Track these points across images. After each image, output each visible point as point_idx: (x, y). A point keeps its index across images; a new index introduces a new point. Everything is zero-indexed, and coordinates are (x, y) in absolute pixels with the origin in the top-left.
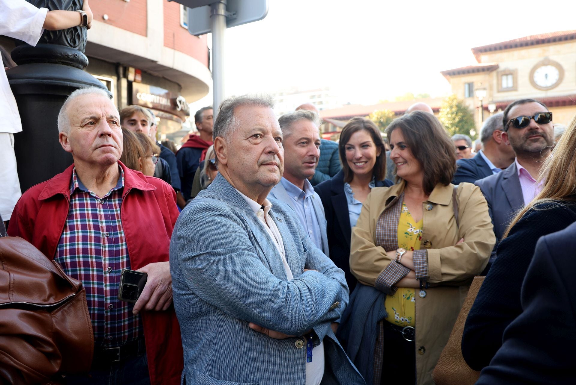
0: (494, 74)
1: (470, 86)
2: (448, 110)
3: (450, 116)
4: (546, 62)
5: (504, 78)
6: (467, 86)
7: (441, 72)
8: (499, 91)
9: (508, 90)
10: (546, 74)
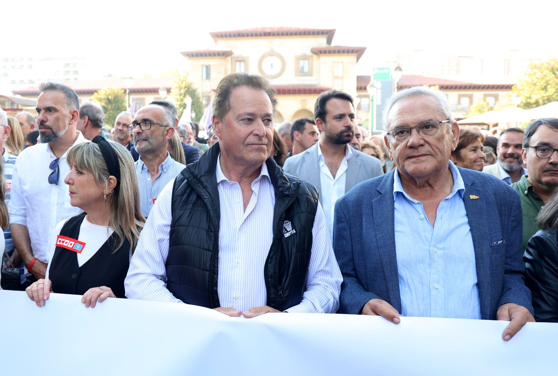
0: (229, 58)
1: (208, 68)
2: (178, 90)
3: (178, 97)
4: (272, 53)
5: (238, 63)
6: (205, 68)
10: (272, 64)
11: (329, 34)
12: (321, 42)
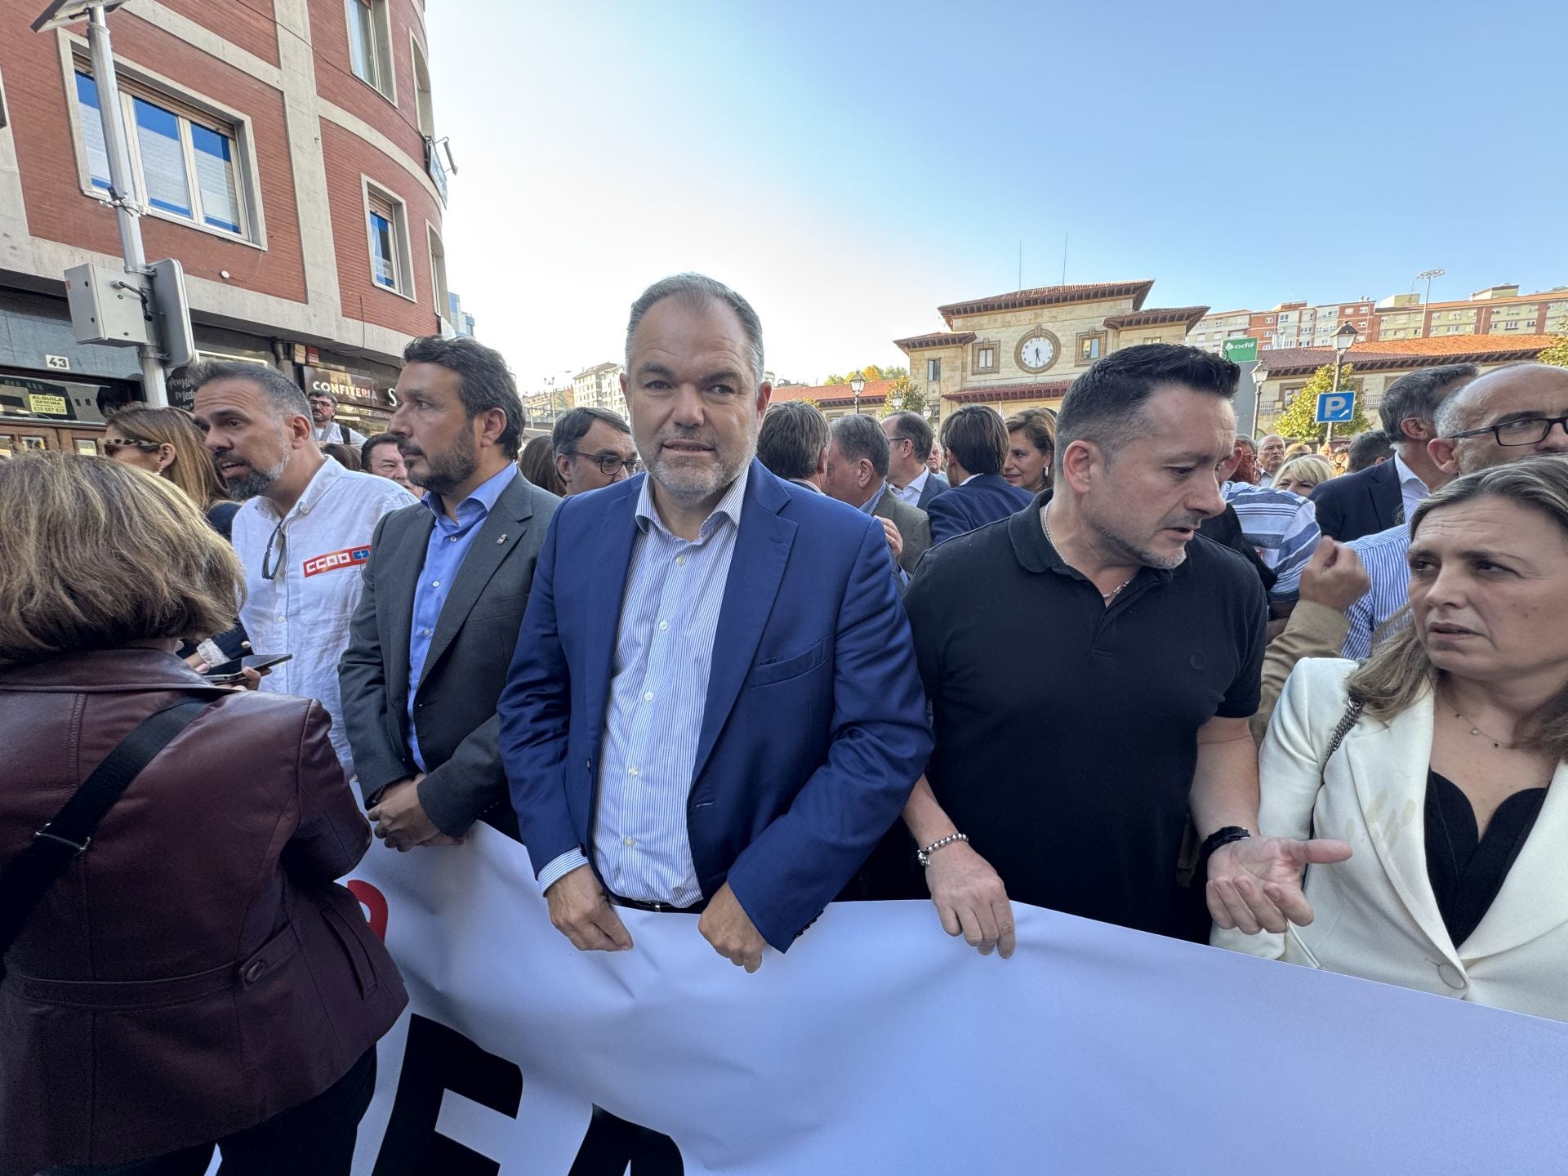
0: (970, 346)
1: (937, 364)
4: (1038, 333)
5: (983, 353)
6: (931, 363)
7: (896, 342)
8: (973, 374)
9: (987, 371)
10: (1037, 350)
11: (1139, 291)
12: (1125, 306)
